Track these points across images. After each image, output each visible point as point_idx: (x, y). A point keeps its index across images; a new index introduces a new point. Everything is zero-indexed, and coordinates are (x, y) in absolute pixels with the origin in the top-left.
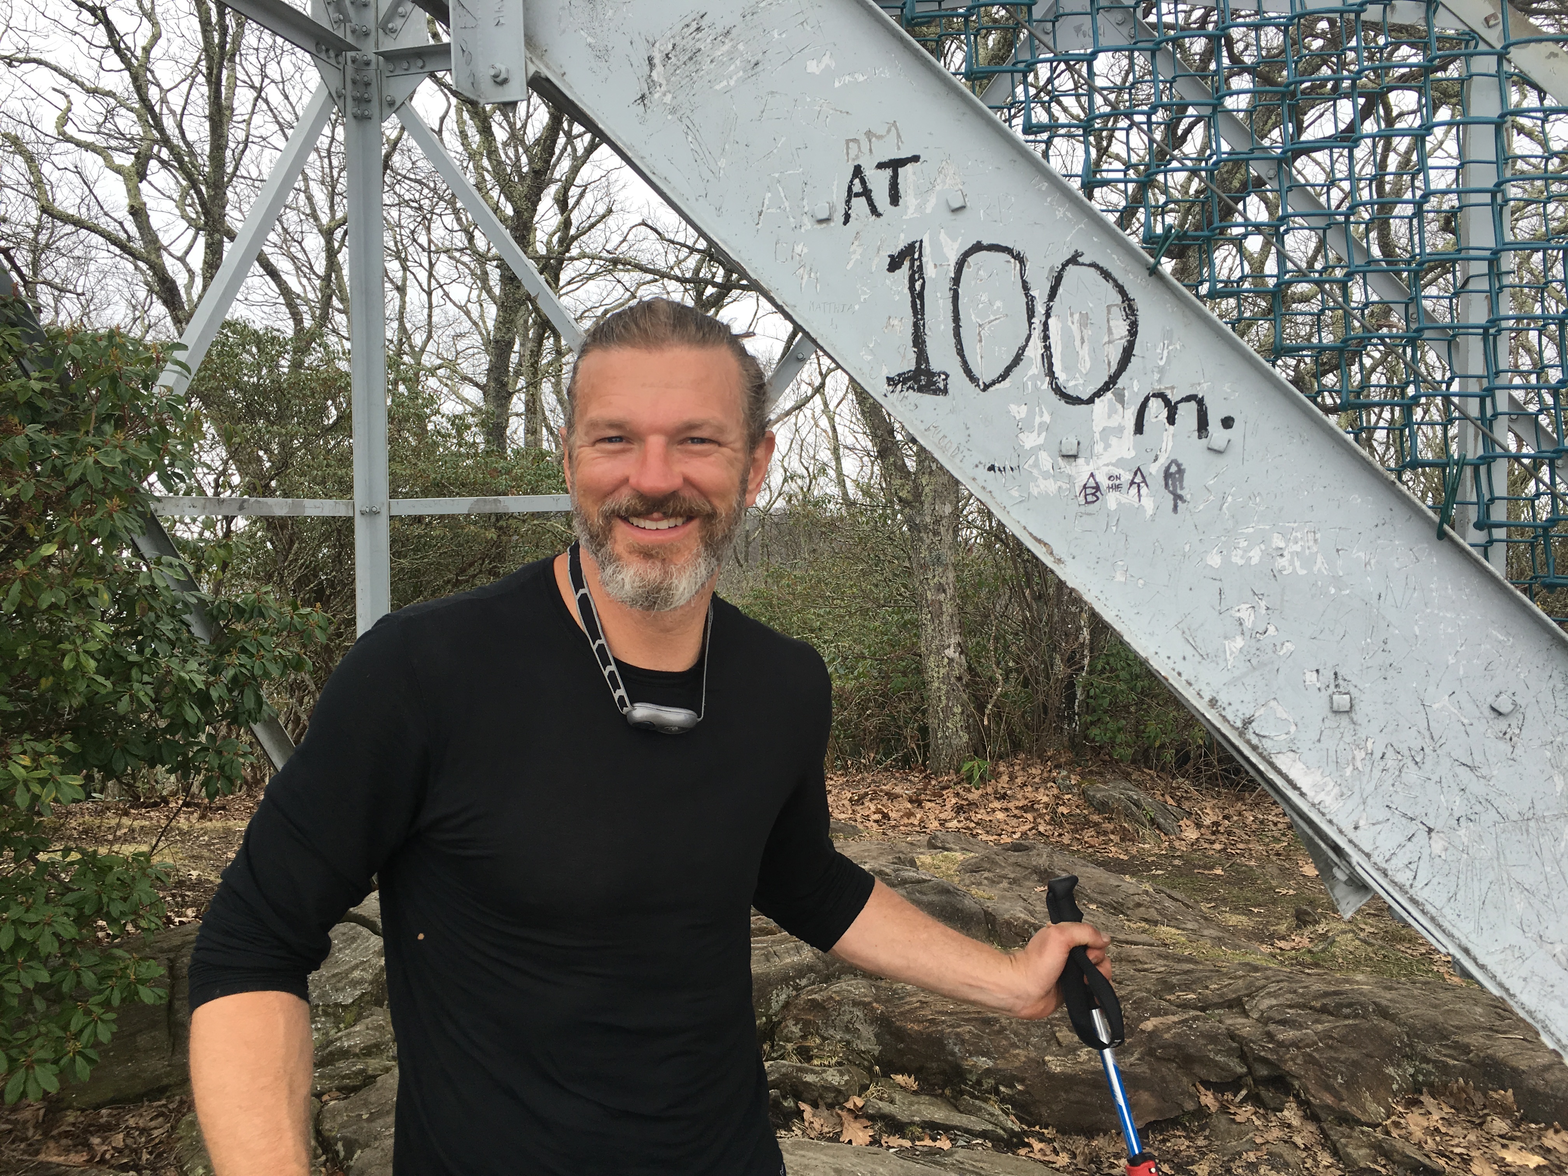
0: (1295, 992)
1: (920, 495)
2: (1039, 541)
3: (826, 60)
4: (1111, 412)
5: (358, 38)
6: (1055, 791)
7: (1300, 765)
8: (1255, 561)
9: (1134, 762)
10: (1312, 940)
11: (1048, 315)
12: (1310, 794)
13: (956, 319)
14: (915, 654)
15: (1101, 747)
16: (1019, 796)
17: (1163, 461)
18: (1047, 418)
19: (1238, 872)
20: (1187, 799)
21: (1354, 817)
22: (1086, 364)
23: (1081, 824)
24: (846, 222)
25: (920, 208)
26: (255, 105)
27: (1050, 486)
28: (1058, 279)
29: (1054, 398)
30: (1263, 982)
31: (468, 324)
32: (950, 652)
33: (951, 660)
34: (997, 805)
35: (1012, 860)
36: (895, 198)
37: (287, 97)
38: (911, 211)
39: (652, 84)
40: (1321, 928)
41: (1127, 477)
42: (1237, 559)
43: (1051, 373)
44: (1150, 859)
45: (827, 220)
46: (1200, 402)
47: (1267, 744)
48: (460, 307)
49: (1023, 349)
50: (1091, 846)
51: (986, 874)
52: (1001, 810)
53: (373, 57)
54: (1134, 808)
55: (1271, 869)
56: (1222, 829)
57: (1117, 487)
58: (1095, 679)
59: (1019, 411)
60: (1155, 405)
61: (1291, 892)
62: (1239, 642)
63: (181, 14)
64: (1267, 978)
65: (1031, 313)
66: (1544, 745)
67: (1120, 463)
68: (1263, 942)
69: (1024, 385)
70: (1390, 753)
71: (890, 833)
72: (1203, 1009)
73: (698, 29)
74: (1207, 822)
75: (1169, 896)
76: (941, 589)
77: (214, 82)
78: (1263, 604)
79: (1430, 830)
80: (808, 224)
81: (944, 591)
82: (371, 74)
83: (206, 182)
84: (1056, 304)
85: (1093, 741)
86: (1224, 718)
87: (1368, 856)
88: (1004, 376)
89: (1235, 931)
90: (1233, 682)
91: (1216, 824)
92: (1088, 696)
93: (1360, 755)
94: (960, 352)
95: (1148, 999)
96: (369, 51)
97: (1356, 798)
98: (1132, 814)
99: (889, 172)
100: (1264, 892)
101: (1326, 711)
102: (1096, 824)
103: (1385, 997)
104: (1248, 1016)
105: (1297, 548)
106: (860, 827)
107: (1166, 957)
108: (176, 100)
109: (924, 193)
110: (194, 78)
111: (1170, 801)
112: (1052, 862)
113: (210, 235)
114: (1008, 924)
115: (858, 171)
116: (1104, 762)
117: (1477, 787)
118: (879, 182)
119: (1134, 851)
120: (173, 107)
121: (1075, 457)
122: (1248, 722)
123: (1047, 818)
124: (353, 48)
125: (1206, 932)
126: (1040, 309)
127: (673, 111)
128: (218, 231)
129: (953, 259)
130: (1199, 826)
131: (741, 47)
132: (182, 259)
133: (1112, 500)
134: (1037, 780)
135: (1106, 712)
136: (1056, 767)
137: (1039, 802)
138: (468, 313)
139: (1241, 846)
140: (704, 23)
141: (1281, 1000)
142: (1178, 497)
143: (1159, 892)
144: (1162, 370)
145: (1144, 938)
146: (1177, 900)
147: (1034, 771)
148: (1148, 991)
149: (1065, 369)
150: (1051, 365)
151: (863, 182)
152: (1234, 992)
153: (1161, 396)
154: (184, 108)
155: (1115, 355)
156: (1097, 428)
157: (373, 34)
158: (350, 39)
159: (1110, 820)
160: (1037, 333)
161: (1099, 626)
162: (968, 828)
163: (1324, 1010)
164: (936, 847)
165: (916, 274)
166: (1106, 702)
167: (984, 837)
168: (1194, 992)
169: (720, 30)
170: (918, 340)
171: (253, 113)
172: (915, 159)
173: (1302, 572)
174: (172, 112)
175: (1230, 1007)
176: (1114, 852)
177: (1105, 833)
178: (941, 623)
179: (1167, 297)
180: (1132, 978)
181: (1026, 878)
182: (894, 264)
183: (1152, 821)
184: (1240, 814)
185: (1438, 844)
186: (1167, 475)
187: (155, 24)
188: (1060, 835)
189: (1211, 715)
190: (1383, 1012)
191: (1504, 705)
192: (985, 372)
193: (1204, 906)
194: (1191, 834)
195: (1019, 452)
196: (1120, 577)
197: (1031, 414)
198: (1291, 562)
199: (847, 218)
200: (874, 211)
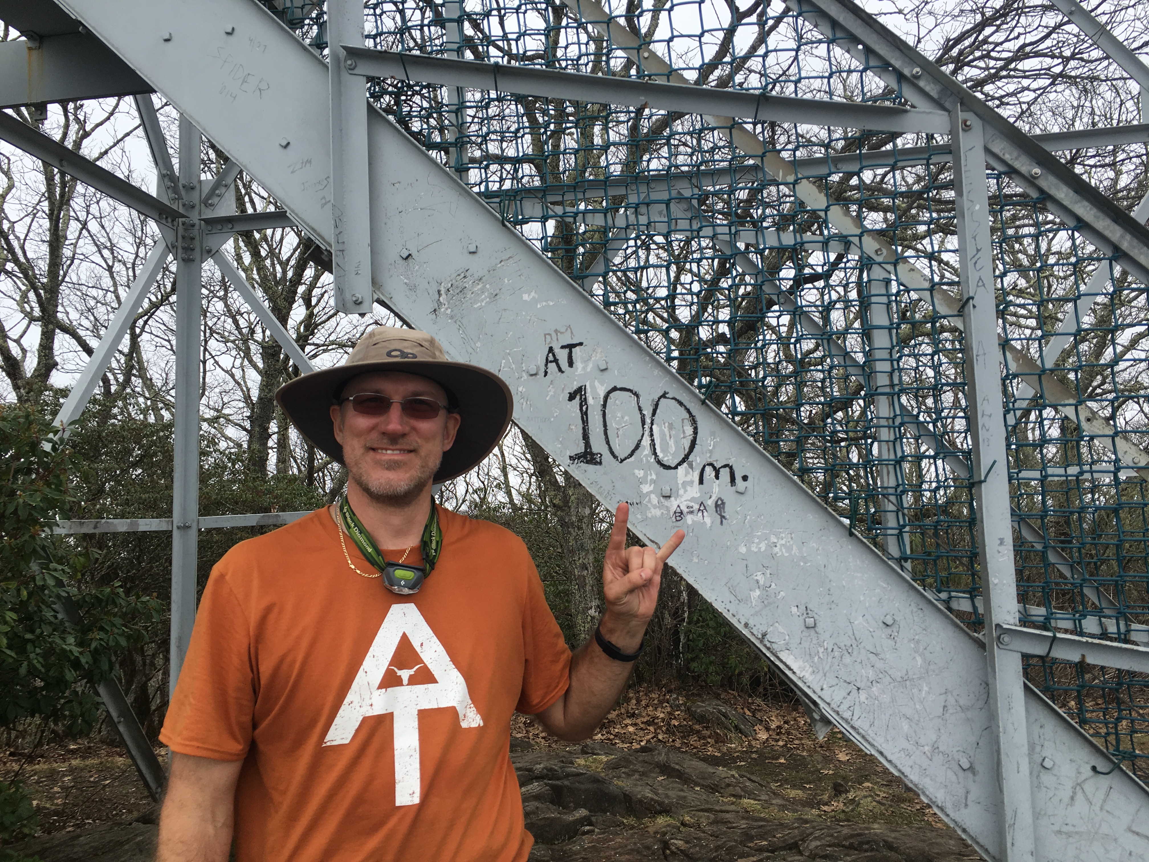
0: (832, 836)
1: (568, 502)
2: (653, 542)
3: (533, 294)
4: (687, 473)
5: (187, 210)
6: (669, 709)
7: (792, 657)
8: (763, 549)
9: (722, 686)
10: (845, 804)
11: (652, 424)
12: (798, 672)
13: (605, 425)
14: (568, 615)
15: (699, 676)
16: (644, 714)
17: (714, 498)
18: (654, 477)
19: (794, 760)
20: (759, 710)
21: (820, 684)
22: (673, 449)
23: (687, 732)
24: (545, 375)
25: (584, 368)
26: (80, 233)
27: (657, 512)
28: (657, 405)
29: (657, 466)
30: (811, 830)
31: (232, 383)
32: (592, 612)
33: (593, 618)
34: (628, 721)
35: (640, 759)
36: (571, 364)
37: (103, 227)
38: (579, 370)
39: (440, 304)
40: (851, 795)
41: (696, 507)
42: (754, 549)
43: (655, 453)
44: (736, 755)
45: (535, 374)
46: (731, 468)
47: (775, 646)
48: (227, 372)
49: (640, 441)
50: (695, 748)
51: (623, 770)
52: (632, 725)
53: (197, 222)
54: (723, 718)
55: (818, 757)
56: (783, 731)
57: (692, 512)
58: (693, 628)
59: (640, 473)
60: (708, 469)
61: (831, 772)
62: (758, 592)
63: (26, 170)
64: (814, 827)
65: (643, 423)
66: (910, 641)
67: (692, 499)
68: (813, 808)
69: (642, 460)
70: (836, 648)
71: (553, 745)
72: (772, 852)
73: (465, 277)
74: (773, 726)
75: (749, 779)
76: (584, 567)
77: (54, 217)
78: (768, 572)
79: (859, 689)
80: (525, 376)
81: (587, 569)
82: (195, 231)
83: (44, 289)
84: (656, 418)
85: (693, 672)
86: (752, 634)
87: (829, 704)
88: (631, 455)
89: (794, 801)
90: (756, 614)
91: (780, 727)
92: (688, 640)
93: (821, 650)
94: (608, 443)
95: (736, 847)
96: (194, 217)
97: (821, 672)
98: (722, 723)
99: (567, 351)
100: (812, 773)
101: (803, 628)
102: (698, 732)
103: (891, 837)
104: (802, 855)
105: (783, 542)
106: (533, 742)
107: (747, 819)
108: (20, 230)
109: (586, 361)
110: (35, 215)
111: (748, 713)
112: (668, 758)
113: (45, 325)
114: (640, 801)
115: (551, 350)
116: (702, 686)
117: (879, 665)
118: (562, 355)
119: (725, 749)
120: (18, 234)
121: (669, 497)
122: (764, 635)
123: (664, 729)
124: (183, 216)
125: (774, 802)
126: (648, 421)
127: (452, 317)
128: (52, 323)
129: (602, 395)
130: (768, 729)
131: (488, 286)
132: (17, 341)
133: (689, 519)
134: (656, 702)
135: (701, 650)
136: (668, 692)
137: (657, 718)
138: (232, 376)
139: (797, 742)
140: (468, 274)
141: (824, 842)
142: (723, 517)
143: (742, 776)
144: (711, 452)
145: (732, 807)
146: (754, 782)
147: (653, 695)
148: (735, 841)
149: (662, 451)
150: (655, 449)
151: (554, 355)
152: (792, 838)
153: (711, 464)
154: (27, 235)
155: (687, 444)
156: (680, 482)
157: (198, 206)
158: (181, 210)
159: (707, 728)
160: (647, 433)
161: (692, 592)
162: (609, 739)
163: (851, 847)
164: (587, 753)
165: (584, 402)
166: (701, 644)
167: (621, 745)
168: (766, 840)
169: (476, 276)
170: (586, 437)
171: (79, 238)
172: (581, 344)
173: (786, 555)
174: (18, 238)
175: (790, 849)
176: (711, 750)
177: (704, 738)
178: (585, 591)
179: (712, 415)
180: (725, 833)
181: (651, 771)
182: (572, 397)
183: (736, 727)
184: (795, 720)
185: (863, 696)
186: (717, 505)
187: (10, 178)
188: (673, 741)
189: (745, 632)
190: (890, 847)
191: (889, 622)
192: (622, 454)
193: (773, 786)
194: (763, 736)
195: (641, 495)
196: (696, 560)
197: (646, 475)
198: (781, 550)
199: (546, 373)
200: (560, 370)
